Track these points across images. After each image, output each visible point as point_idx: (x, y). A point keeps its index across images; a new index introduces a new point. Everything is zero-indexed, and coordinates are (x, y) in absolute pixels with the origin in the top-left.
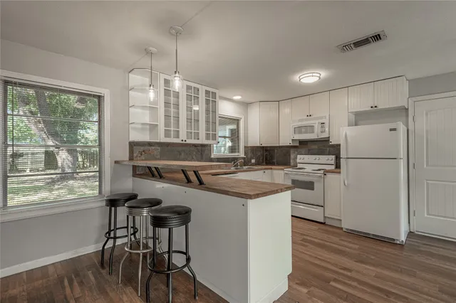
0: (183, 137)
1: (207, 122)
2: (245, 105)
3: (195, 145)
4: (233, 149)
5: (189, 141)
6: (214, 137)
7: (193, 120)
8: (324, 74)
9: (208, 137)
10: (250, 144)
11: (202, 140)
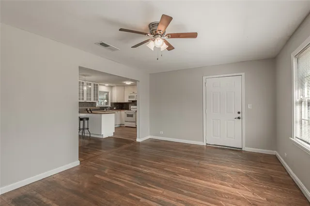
0: (85, 100)
1: (94, 94)
2: (111, 87)
3: (89, 102)
4: (107, 103)
5: (87, 101)
6: (97, 100)
7: (89, 94)
8: (132, 82)
9: (94, 100)
10: (113, 102)
11: (92, 101)
